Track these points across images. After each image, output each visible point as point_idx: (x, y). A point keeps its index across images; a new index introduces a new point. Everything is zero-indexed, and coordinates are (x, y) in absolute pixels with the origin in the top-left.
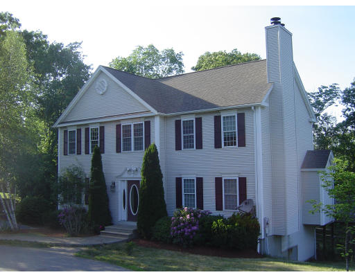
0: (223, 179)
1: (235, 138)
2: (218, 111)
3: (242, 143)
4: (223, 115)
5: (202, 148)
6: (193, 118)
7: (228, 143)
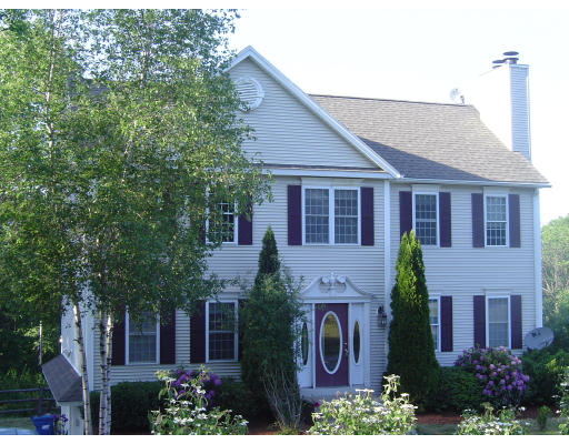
0: (487, 298)
1: (504, 232)
2: (481, 187)
3: (516, 242)
4: (487, 194)
5: (450, 246)
6: (435, 192)
7: (498, 240)
